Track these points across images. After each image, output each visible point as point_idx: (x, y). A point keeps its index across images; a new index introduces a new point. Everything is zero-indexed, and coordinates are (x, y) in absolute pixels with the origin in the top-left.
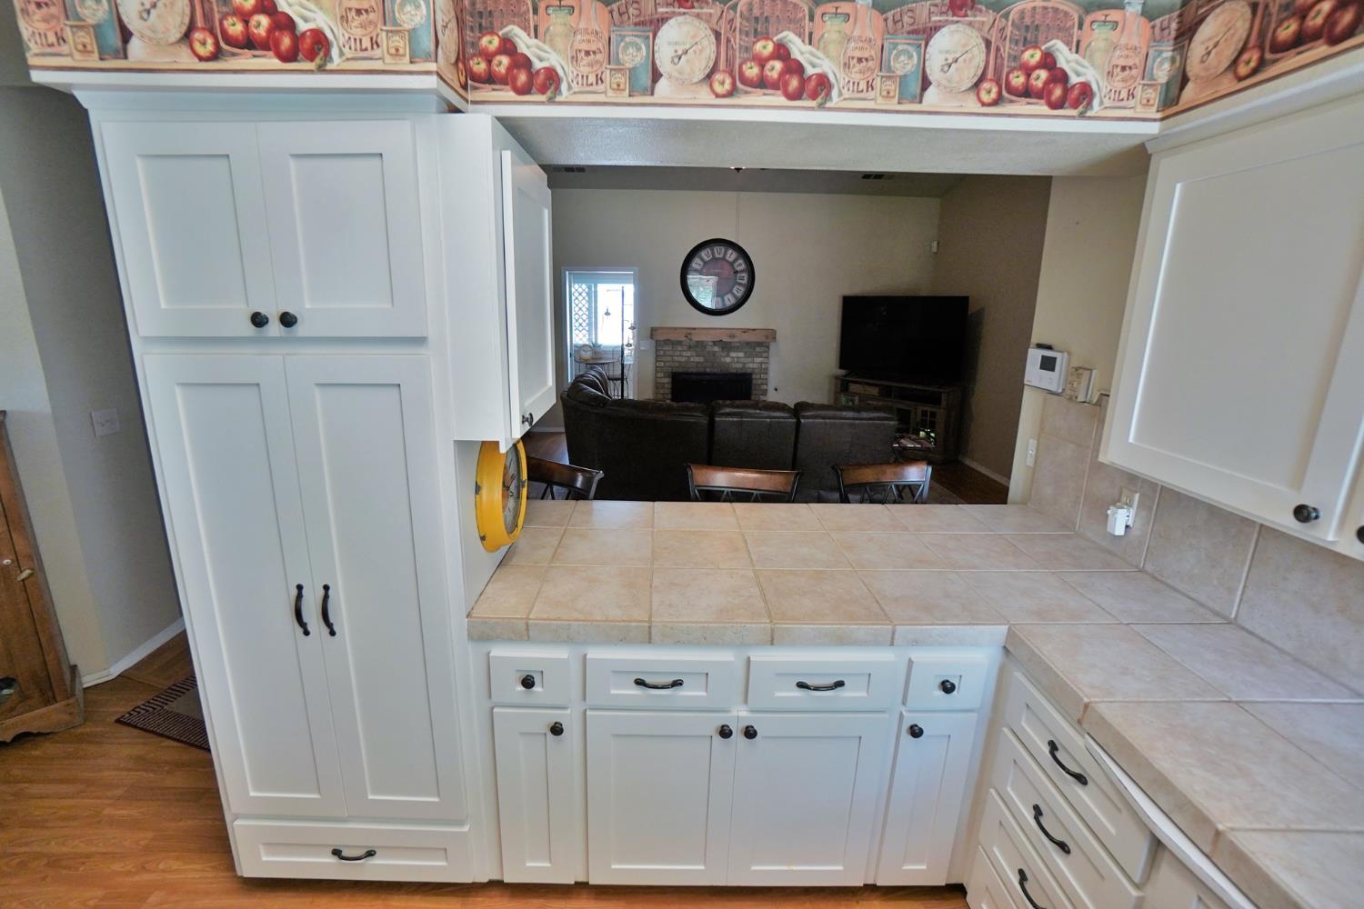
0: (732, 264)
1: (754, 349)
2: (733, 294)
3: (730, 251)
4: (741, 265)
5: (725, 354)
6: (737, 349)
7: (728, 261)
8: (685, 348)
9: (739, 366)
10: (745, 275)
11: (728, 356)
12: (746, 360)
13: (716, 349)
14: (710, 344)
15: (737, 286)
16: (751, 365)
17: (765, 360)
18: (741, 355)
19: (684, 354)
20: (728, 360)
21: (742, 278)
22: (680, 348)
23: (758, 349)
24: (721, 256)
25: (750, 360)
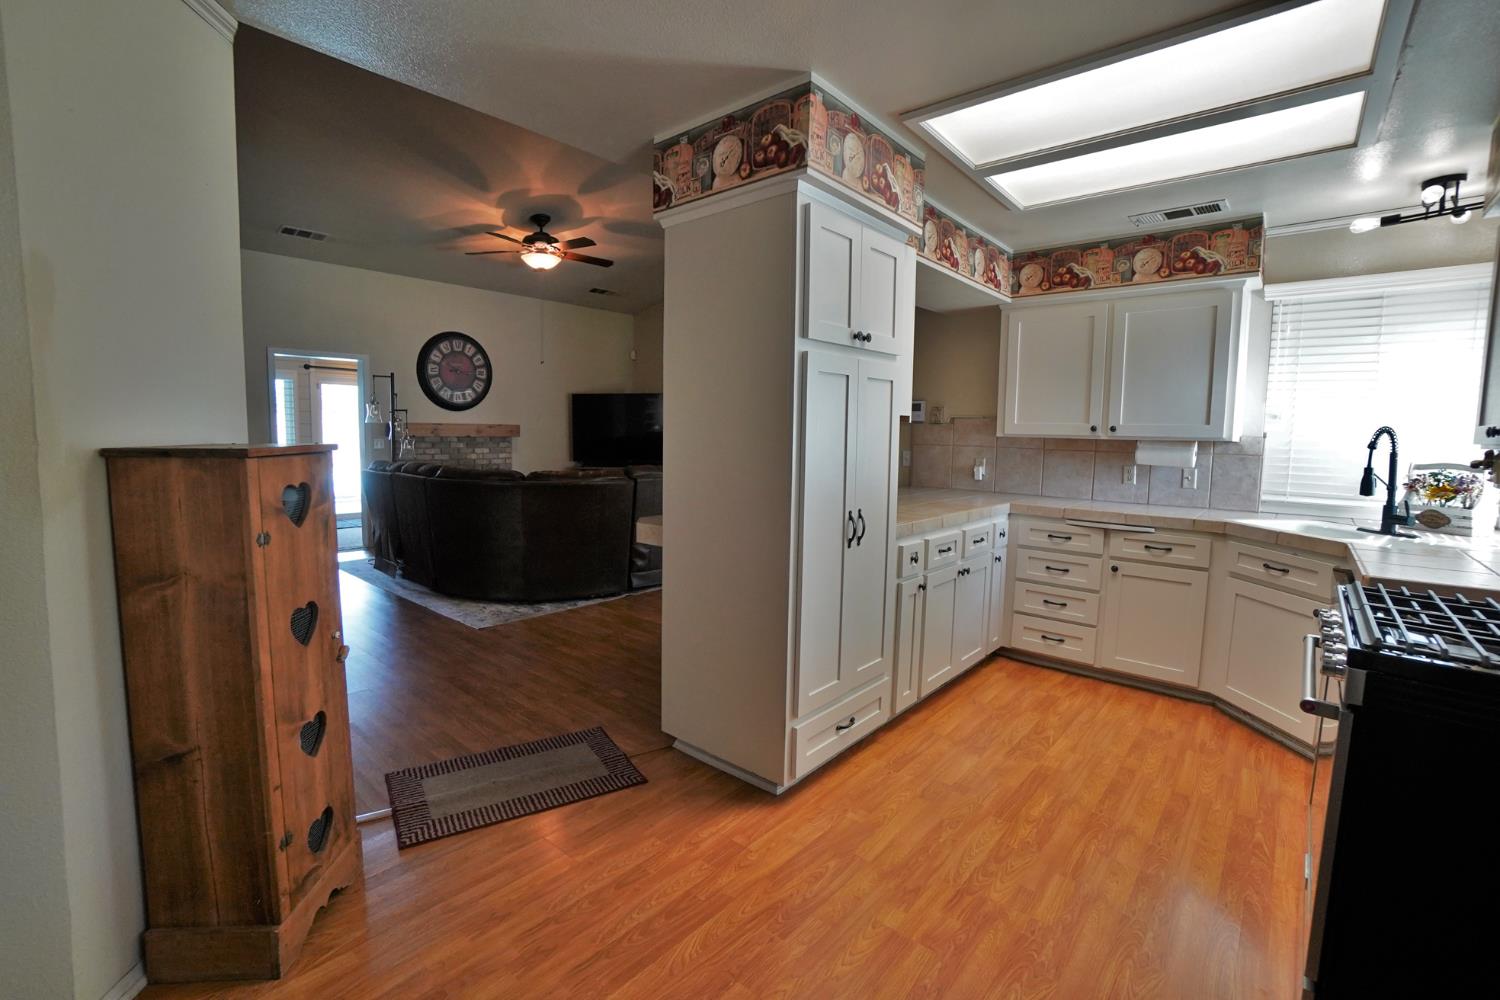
0: (471, 358)
1: (498, 444)
2: (474, 390)
3: (469, 346)
4: (478, 360)
5: (470, 450)
6: (482, 445)
7: (467, 356)
8: (429, 445)
9: (485, 462)
10: (484, 370)
11: (474, 452)
12: (490, 456)
13: (461, 445)
14: (456, 440)
15: (477, 381)
16: (495, 461)
17: (508, 455)
18: (486, 450)
19: (428, 451)
20: (474, 456)
21: (481, 373)
22: (423, 445)
23: (502, 445)
24: (460, 349)
25: (495, 456)
